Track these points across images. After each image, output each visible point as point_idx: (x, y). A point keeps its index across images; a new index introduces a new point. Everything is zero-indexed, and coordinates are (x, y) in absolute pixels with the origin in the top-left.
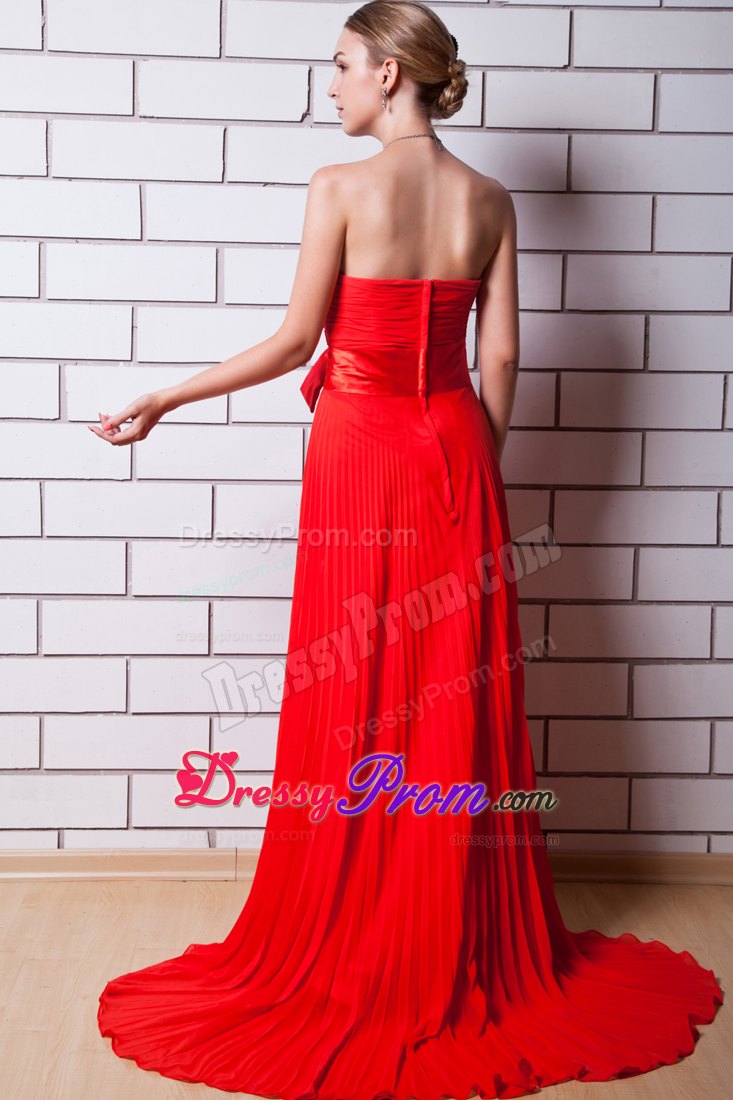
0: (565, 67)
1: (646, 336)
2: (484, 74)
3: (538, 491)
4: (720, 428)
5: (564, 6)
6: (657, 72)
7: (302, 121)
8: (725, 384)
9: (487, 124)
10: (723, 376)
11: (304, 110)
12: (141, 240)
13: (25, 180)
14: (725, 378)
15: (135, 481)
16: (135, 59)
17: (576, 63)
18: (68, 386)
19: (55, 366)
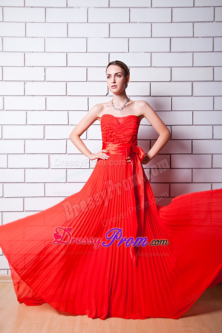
0: (170, 81)
1: (192, 145)
2: (150, 83)
3: (166, 184)
4: (211, 168)
5: (169, 67)
6: (192, 82)
7: (106, 95)
8: (212, 157)
9: (151, 95)
10: (211, 155)
11: (107, 93)
12: (68, 125)
13: (41, 111)
14: (212, 155)
15: (67, 183)
16: (67, 82)
17: (173, 80)
18: (51, 160)
19: (48, 155)
